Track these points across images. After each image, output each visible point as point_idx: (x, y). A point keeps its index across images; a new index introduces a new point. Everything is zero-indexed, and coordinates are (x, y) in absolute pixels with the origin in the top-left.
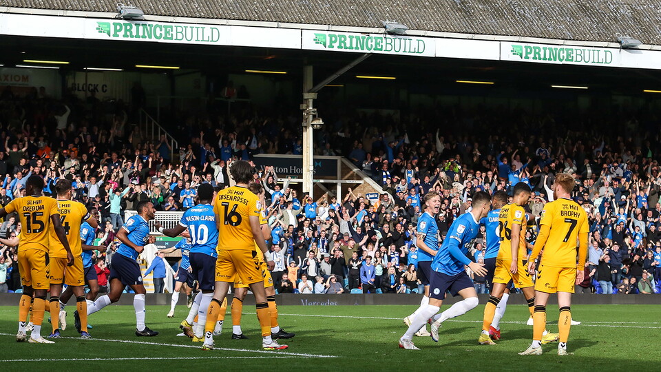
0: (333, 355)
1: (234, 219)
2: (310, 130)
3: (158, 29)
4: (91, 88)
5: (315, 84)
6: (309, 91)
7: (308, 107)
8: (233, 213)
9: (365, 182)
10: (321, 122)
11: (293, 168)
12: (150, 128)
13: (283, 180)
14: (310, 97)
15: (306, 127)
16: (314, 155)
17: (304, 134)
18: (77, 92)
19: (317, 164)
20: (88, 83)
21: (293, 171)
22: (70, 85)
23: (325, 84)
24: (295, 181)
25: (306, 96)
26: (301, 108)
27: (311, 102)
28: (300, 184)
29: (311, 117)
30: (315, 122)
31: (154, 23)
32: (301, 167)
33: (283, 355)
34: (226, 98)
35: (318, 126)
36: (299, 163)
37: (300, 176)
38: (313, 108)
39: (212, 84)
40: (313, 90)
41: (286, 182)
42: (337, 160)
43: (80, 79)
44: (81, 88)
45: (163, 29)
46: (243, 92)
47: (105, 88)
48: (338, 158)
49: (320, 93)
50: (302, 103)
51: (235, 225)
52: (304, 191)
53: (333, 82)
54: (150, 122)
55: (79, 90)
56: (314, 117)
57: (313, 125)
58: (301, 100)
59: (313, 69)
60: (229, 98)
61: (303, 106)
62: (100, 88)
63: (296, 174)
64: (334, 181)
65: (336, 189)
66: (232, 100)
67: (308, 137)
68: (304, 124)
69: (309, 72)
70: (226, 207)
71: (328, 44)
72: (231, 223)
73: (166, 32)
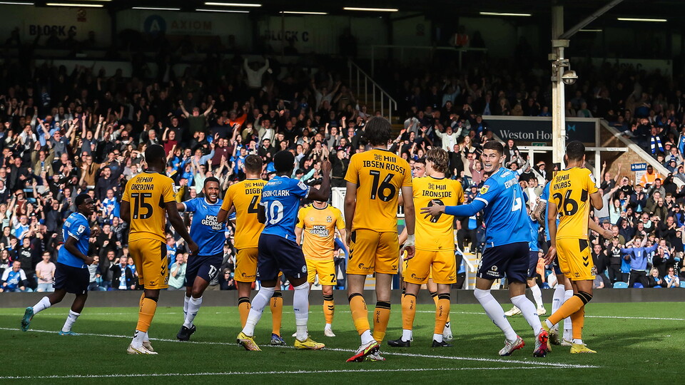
0: (594, 364)
1: (387, 192)
2: (561, 86)
4: (289, 36)
5: (566, 28)
6: (560, 38)
7: (558, 57)
8: (386, 185)
9: (630, 150)
10: (574, 75)
11: (540, 133)
12: (362, 85)
13: (528, 148)
14: (560, 44)
15: (556, 82)
16: (566, 116)
17: (554, 90)
18: (272, 42)
19: (569, 128)
20: (286, 30)
21: (540, 137)
22: (262, 31)
23: (579, 28)
24: (543, 149)
25: (556, 43)
26: (549, 59)
27: (562, 50)
28: (550, 153)
29: (562, 69)
30: (567, 76)
32: (550, 131)
33: (531, 365)
34: (456, 47)
35: (571, 81)
36: (548, 127)
37: (550, 143)
38: (565, 58)
39: (438, 31)
40: (564, 37)
41: (531, 150)
42: (594, 123)
43: (275, 25)
44: (276, 37)
46: (477, 40)
47: (306, 37)
48: (596, 120)
49: (572, 39)
50: (551, 52)
51: (387, 200)
52: (555, 161)
53: (590, 26)
54: (362, 77)
55: (274, 39)
56: (566, 70)
57: (564, 80)
58: (550, 49)
59: (564, 10)
60: (460, 46)
61: (552, 56)
62: (299, 36)
63: (544, 140)
64: (592, 149)
65: (594, 158)
66: (465, 49)
67: (558, 95)
68: (554, 78)
69: (559, 14)
70: (377, 178)
72: (382, 197)
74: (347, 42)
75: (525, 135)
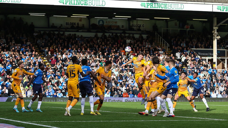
0: (226, 119)
2: (216, 40)
3: (162, 5)
4: (139, 26)
5: (217, 24)
6: (215, 26)
7: (215, 32)
10: (219, 37)
11: (210, 53)
12: (159, 39)
13: (206, 58)
14: (216, 28)
15: (214, 39)
16: (217, 49)
18: (134, 27)
19: (218, 52)
20: (138, 24)
21: (210, 55)
22: (131, 25)
23: (221, 24)
24: (210, 58)
25: (214, 28)
26: (212, 32)
27: (216, 30)
28: (212, 59)
29: (216, 35)
30: (217, 37)
31: (161, 3)
32: (213, 53)
33: (208, 120)
34: (186, 29)
35: (219, 39)
36: (212, 52)
37: (212, 56)
38: (217, 32)
39: (181, 24)
40: (217, 26)
41: (207, 58)
43: (135, 23)
44: (135, 26)
45: (164, 5)
46: (192, 27)
47: (143, 26)
48: (226, 50)
49: (219, 27)
50: (213, 31)
52: (214, 61)
53: (224, 23)
54: (159, 37)
55: (134, 26)
56: (217, 35)
57: (217, 38)
58: (212, 29)
59: (217, 19)
60: (187, 29)
61: (213, 32)
62: (142, 26)
63: (211, 55)
64: (224, 58)
65: (225, 61)
66: (188, 29)
67: (215, 43)
68: (214, 38)
69: (215, 20)
71: (222, 10)
73: (165, 6)
74: (155, 27)
75: (205, 54)
